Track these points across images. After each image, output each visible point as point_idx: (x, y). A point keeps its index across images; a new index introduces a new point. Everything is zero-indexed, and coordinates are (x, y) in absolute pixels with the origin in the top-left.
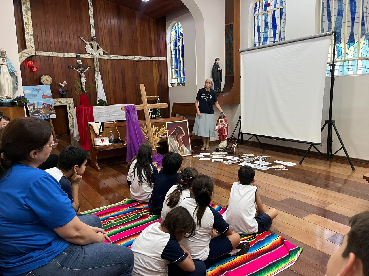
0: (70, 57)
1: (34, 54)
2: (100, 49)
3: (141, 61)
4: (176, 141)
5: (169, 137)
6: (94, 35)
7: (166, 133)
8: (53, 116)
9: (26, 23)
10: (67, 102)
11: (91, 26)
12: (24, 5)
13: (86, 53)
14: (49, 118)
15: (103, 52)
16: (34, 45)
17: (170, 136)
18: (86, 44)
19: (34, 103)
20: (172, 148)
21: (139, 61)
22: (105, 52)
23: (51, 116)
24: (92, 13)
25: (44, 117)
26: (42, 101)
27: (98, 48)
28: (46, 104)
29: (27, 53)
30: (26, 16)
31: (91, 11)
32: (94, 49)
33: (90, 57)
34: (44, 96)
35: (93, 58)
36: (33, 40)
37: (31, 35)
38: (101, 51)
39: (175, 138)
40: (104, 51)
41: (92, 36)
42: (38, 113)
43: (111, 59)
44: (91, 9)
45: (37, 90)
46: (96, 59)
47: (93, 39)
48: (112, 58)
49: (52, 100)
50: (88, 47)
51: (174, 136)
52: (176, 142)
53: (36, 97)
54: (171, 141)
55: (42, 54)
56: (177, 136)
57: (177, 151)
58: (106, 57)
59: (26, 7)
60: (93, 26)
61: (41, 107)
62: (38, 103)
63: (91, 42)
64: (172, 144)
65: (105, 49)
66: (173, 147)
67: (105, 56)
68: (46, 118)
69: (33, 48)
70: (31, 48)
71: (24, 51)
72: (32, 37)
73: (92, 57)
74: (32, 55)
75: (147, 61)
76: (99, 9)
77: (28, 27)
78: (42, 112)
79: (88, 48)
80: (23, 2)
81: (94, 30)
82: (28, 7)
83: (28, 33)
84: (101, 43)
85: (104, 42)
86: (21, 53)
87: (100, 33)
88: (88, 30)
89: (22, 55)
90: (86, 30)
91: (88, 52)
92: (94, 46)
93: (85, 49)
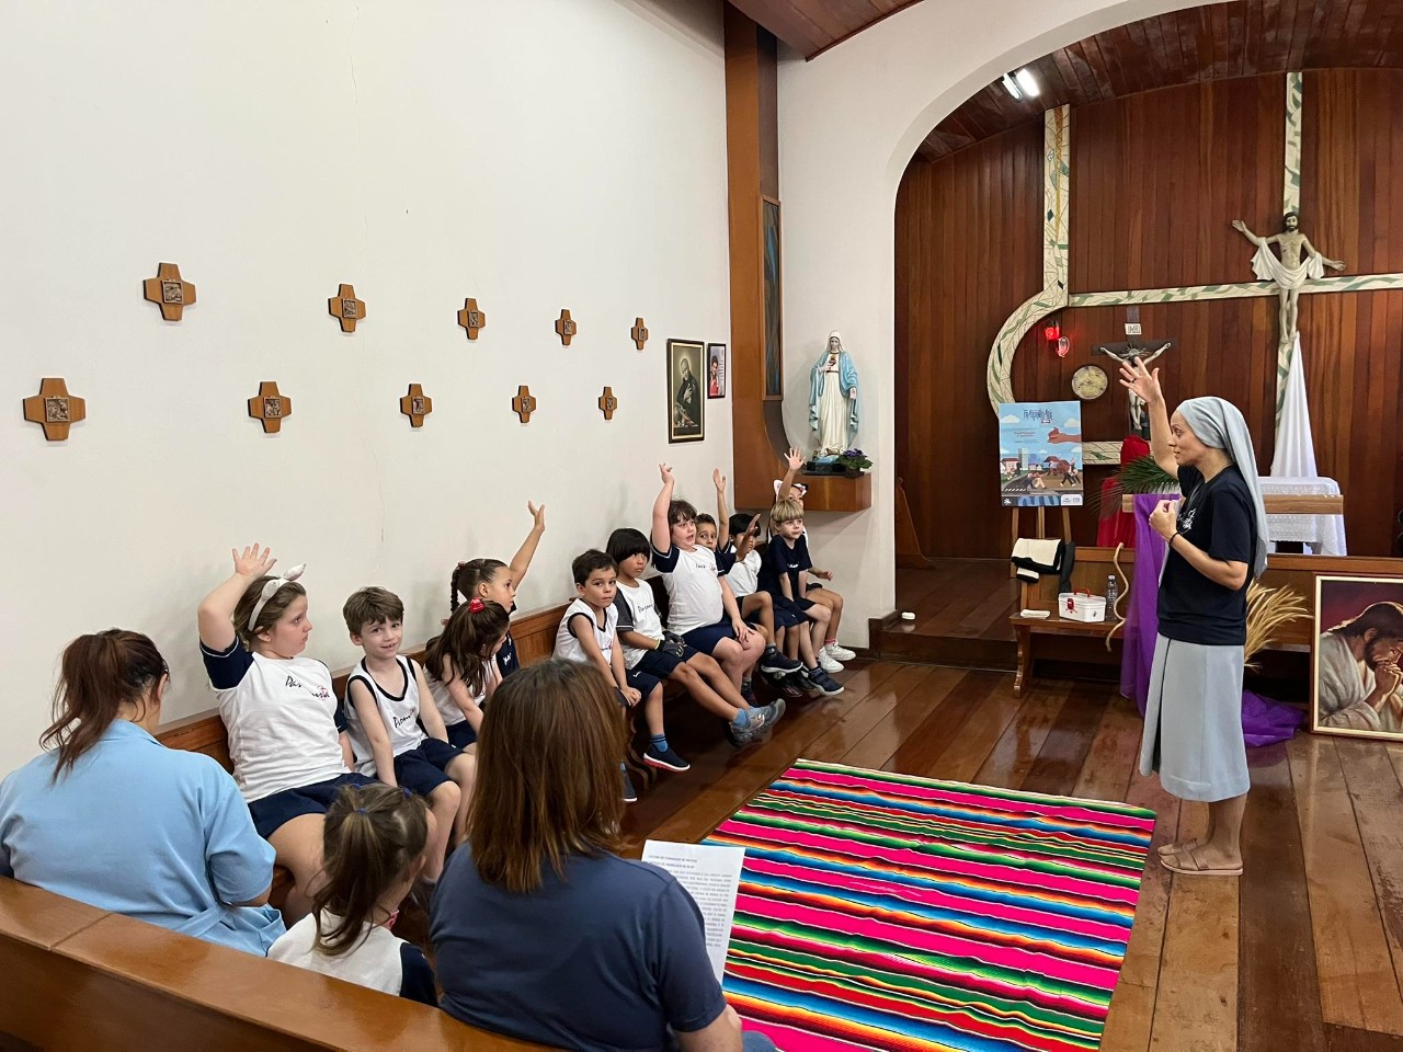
0: (1189, 299)
1: (1062, 304)
2: (1312, 258)
4: (1363, 663)
5: (1322, 640)
6: (1293, 207)
7: (1312, 622)
8: (1076, 500)
9: (1051, 215)
11: (1288, 177)
12: (1052, 162)
13: (1254, 278)
14: (1056, 504)
15: (1326, 267)
16: (1066, 278)
17: (1326, 634)
18: (1256, 248)
19: (1020, 456)
20: (1334, 689)
22: (1336, 267)
23: (1063, 497)
24: (1298, 128)
25: (1042, 499)
26: (1045, 450)
27: (1304, 254)
28: (1055, 459)
29: (1042, 305)
30: (1052, 189)
31: (1294, 124)
32: (1284, 260)
33: (1266, 292)
34: (1055, 436)
35: (1278, 296)
36: (1065, 263)
37: (1061, 247)
38: (1315, 265)
39: (1360, 649)
40: (1328, 262)
41: (1285, 212)
42: (1026, 487)
43: (1358, 291)
44: (1296, 114)
45: (1039, 414)
46: (1289, 298)
47: (1285, 225)
48: (1364, 287)
49: (1078, 448)
50: (1263, 257)
51: (1353, 640)
52: (1357, 667)
53: (1031, 438)
54: (1330, 658)
55: (1096, 299)
56: (1372, 642)
57: (1359, 707)
58: (1337, 285)
59: (1056, 167)
60: (1294, 174)
61: (1039, 468)
62: (1033, 456)
63: (1279, 237)
64: (1337, 671)
65: (1336, 256)
66: (1339, 684)
67: (1331, 283)
68: (1048, 503)
69: (1061, 285)
70: (1056, 287)
71: (1035, 299)
72: (1065, 253)
73: (1273, 290)
74: (1056, 308)
76: (1328, 106)
77: (1054, 225)
78: (1039, 482)
79: (1263, 262)
80: (1047, 151)
81: (1298, 188)
82: (1062, 162)
83: (1052, 243)
84: (1319, 236)
85: (1335, 230)
86: (1026, 305)
87: (1321, 196)
88: (1272, 192)
89: (1028, 310)
90: (1262, 195)
91: (1262, 275)
92: (1288, 251)
93: (1252, 264)
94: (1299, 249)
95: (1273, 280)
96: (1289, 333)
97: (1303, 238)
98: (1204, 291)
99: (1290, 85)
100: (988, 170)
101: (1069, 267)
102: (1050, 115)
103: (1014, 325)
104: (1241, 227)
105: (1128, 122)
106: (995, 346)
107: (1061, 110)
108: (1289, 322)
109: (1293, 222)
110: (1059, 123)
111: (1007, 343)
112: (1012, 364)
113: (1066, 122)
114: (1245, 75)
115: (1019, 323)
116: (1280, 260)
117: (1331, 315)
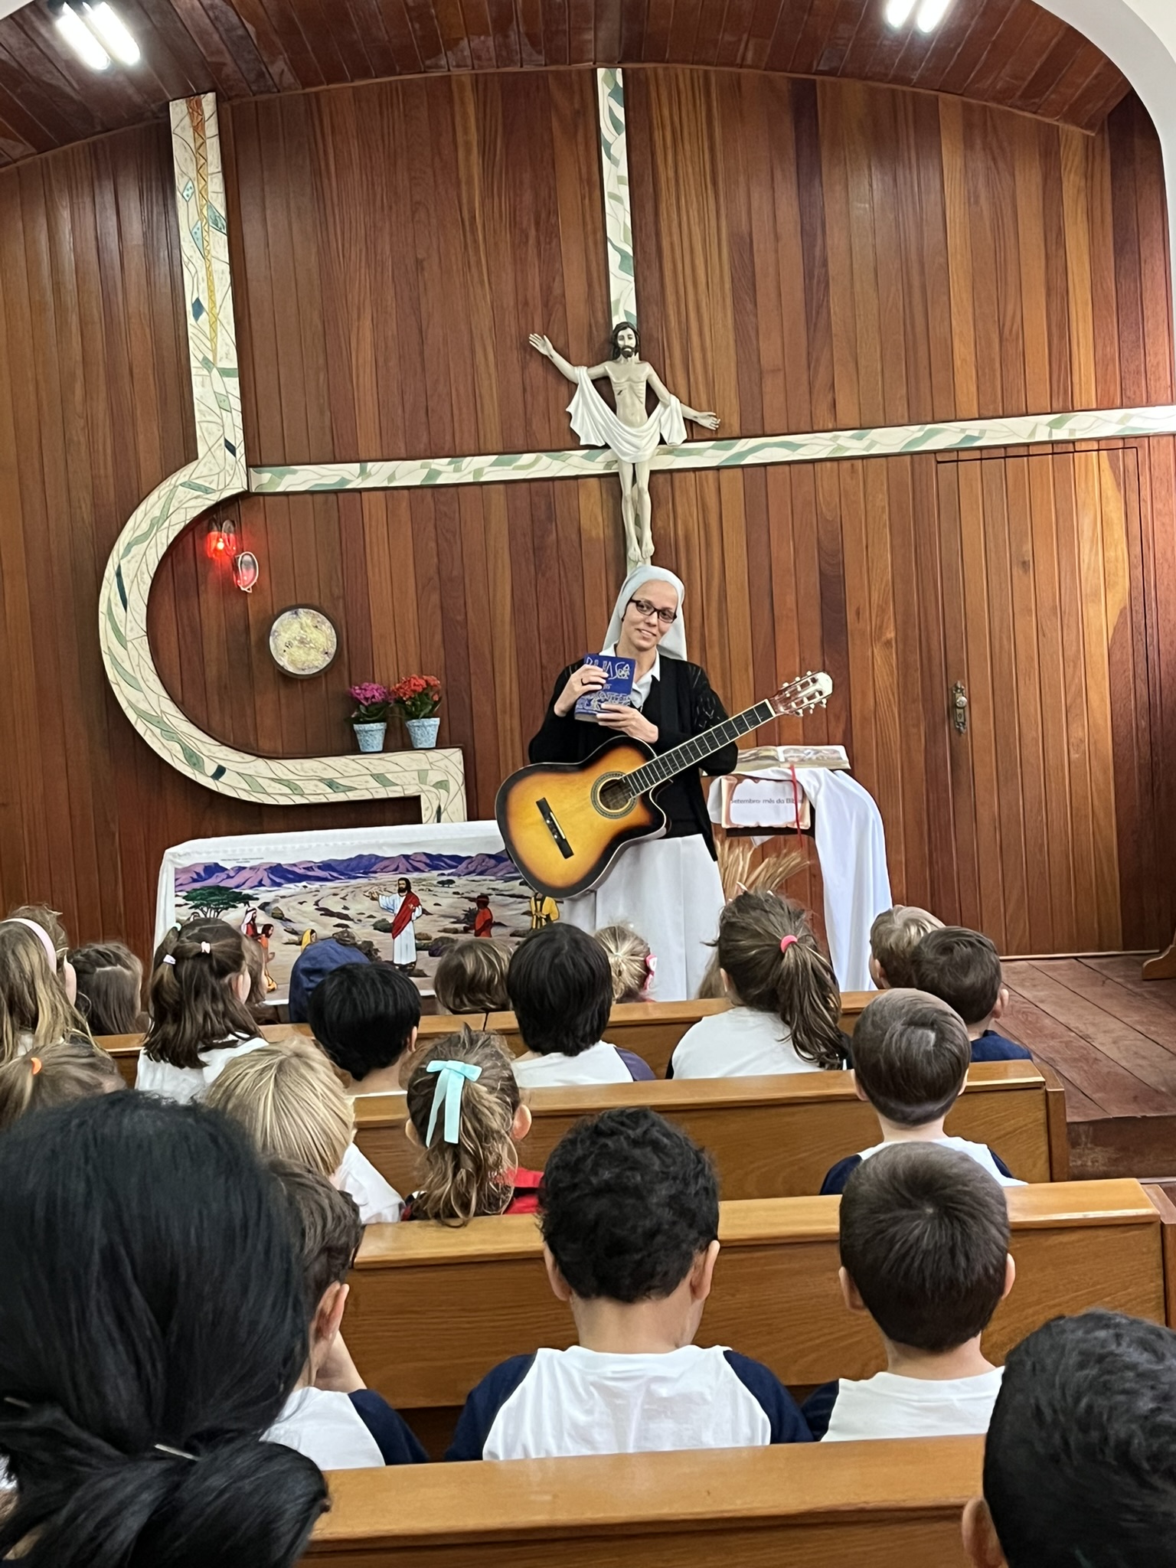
0: (470, 479)
1: (237, 486)
2: (666, 406)
3: (977, 454)
9: (198, 307)
10: (422, 776)
11: (614, 258)
12: (192, 202)
15: (690, 423)
16: (240, 435)
21: (963, 455)
24: (623, 170)
29: (197, 488)
30: (199, 262)
32: (619, 409)
33: (597, 466)
36: (237, 404)
37: (224, 373)
38: (672, 414)
40: (692, 413)
43: (743, 467)
44: (616, 142)
46: (634, 478)
47: (616, 345)
48: (749, 460)
50: (586, 403)
55: (304, 478)
58: (709, 455)
59: (200, 212)
60: (623, 254)
63: (608, 368)
67: (699, 452)
69: (231, 449)
70: (221, 452)
71: (182, 476)
72: (233, 384)
74: (227, 494)
75: (1023, 451)
77: (207, 329)
79: (587, 413)
80: (180, 182)
81: (632, 279)
82: (210, 206)
83: (207, 363)
84: (672, 366)
85: (697, 355)
86: (164, 488)
87: (671, 298)
88: (590, 285)
89: (169, 500)
90: (574, 288)
91: (587, 437)
92: (626, 393)
93: (570, 416)
94: (643, 388)
95: (606, 447)
96: (640, 542)
97: (647, 370)
98: (493, 464)
99: (603, 90)
100: (66, 214)
101: (243, 412)
102: (178, 111)
103: (145, 527)
104: (545, 347)
105: (329, 139)
106: (110, 572)
107: (199, 104)
108: (638, 522)
109: (627, 339)
110: (198, 128)
111: (134, 565)
112: (148, 607)
113: (211, 128)
114: (527, 68)
115: (155, 524)
116: (614, 410)
117: (704, 508)
